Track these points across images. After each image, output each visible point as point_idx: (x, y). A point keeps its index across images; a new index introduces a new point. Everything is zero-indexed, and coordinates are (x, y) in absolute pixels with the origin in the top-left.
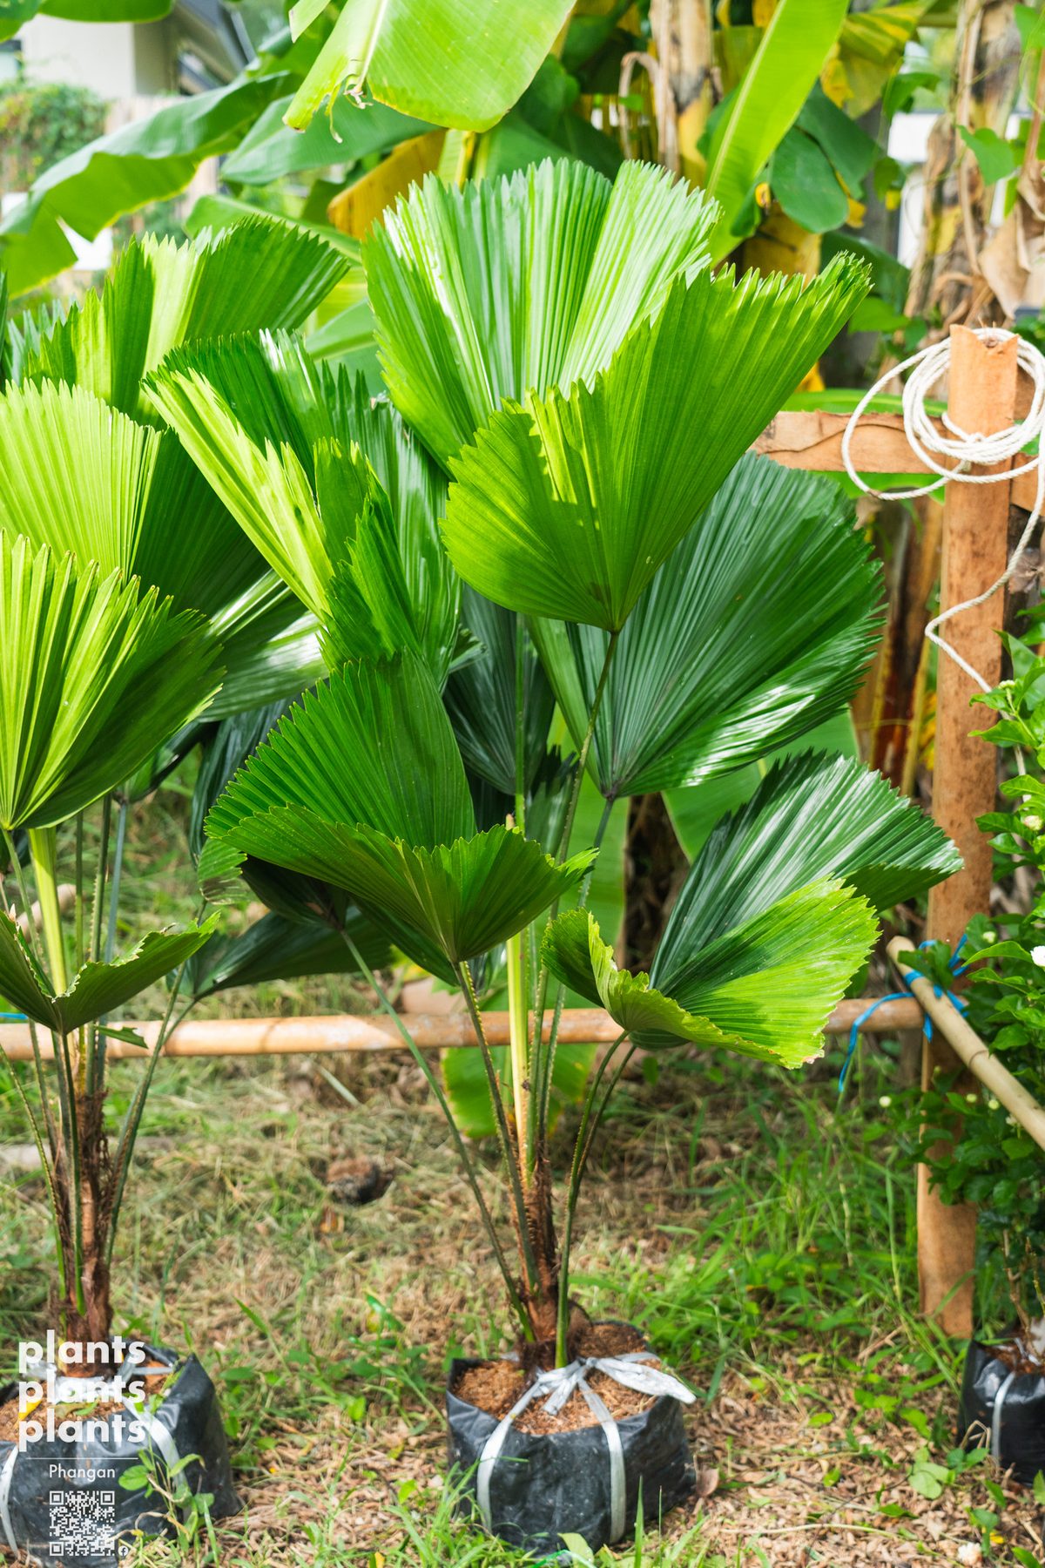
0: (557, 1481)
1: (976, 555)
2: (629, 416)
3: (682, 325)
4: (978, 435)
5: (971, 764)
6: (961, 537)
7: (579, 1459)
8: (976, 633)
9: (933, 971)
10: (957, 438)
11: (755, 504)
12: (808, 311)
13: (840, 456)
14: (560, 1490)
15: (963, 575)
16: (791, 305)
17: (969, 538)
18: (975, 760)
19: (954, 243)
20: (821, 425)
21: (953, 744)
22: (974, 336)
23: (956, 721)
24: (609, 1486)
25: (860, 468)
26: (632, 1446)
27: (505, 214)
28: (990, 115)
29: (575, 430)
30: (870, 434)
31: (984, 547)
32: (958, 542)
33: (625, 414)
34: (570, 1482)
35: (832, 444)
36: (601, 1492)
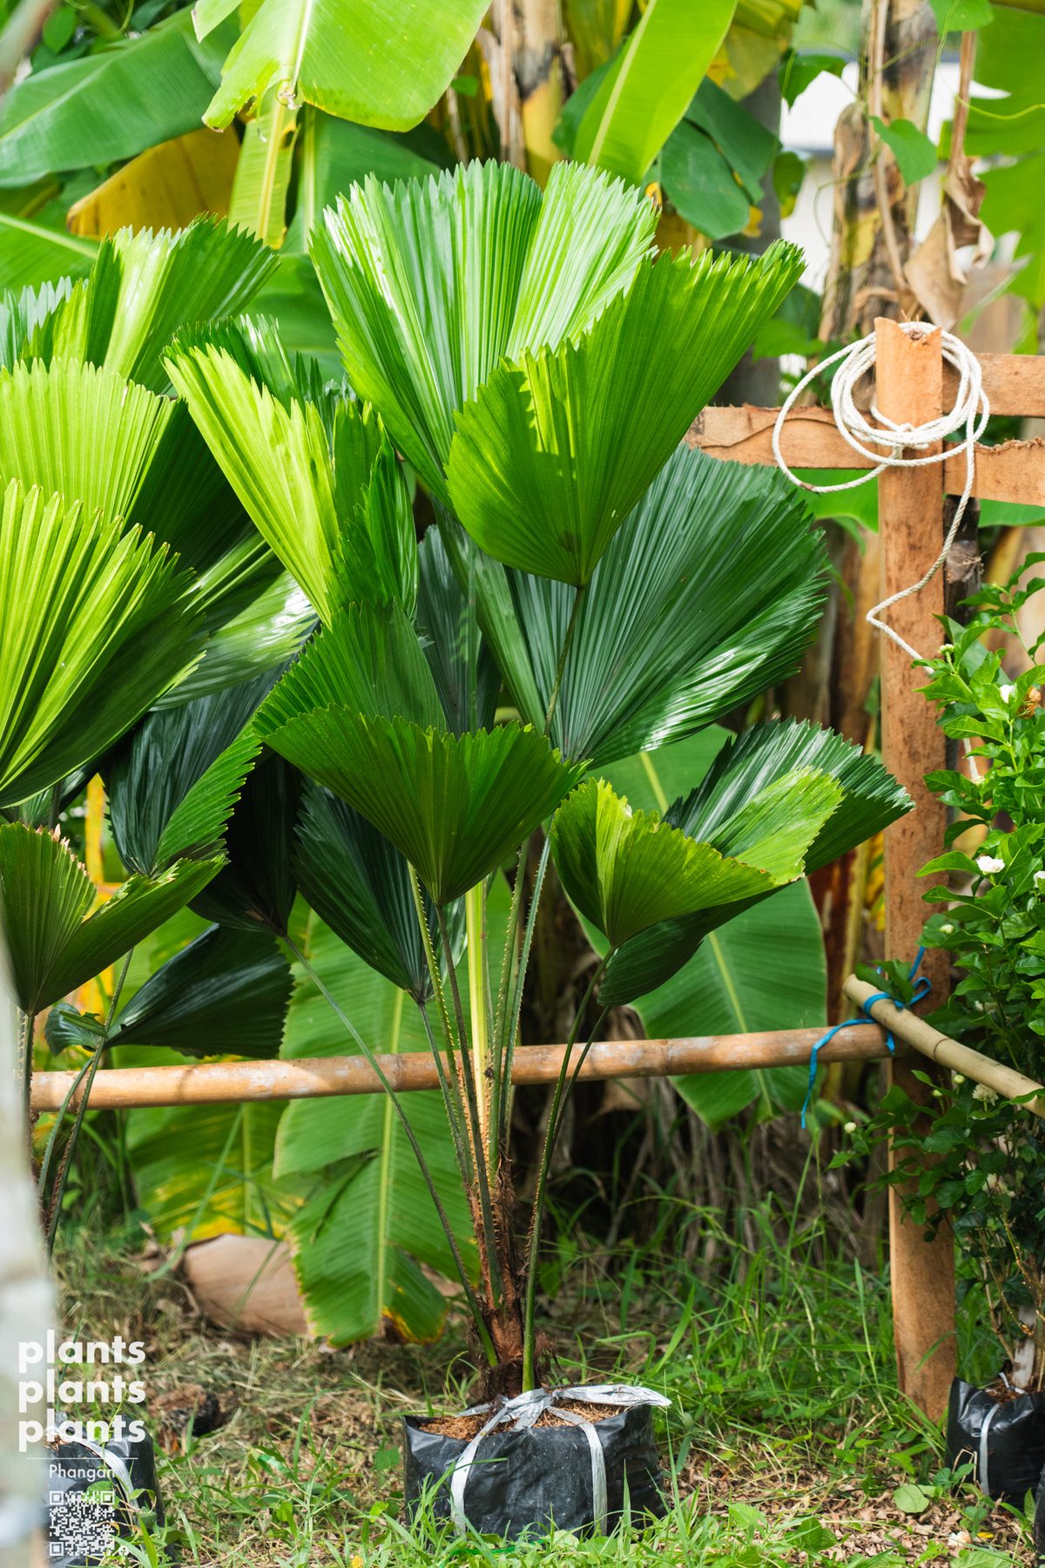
0: (538, 1479)
1: (912, 547)
2: (602, 376)
3: (647, 298)
4: (908, 425)
5: (920, 767)
6: (897, 529)
7: (559, 1455)
8: (917, 629)
9: (894, 986)
10: (887, 428)
11: (690, 495)
12: (754, 285)
13: (770, 451)
14: (540, 1491)
15: (900, 568)
16: (739, 279)
17: (904, 530)
19: (873, 253)
20: (750, 420)
21: (901, 746)
22: (898, 330)
23: (902, 722)
24: (591, 1485)
25: (792, 463)
26: (612, 1445)
27: (434, 212)
28: (906, 105)
29: (561, 383)
30: (798, 428)
31: (920, 539)
32: (894, 535)
33: (599, 373)
34: (551, 1479)
35: (762, 440)
36: (582, 1490)
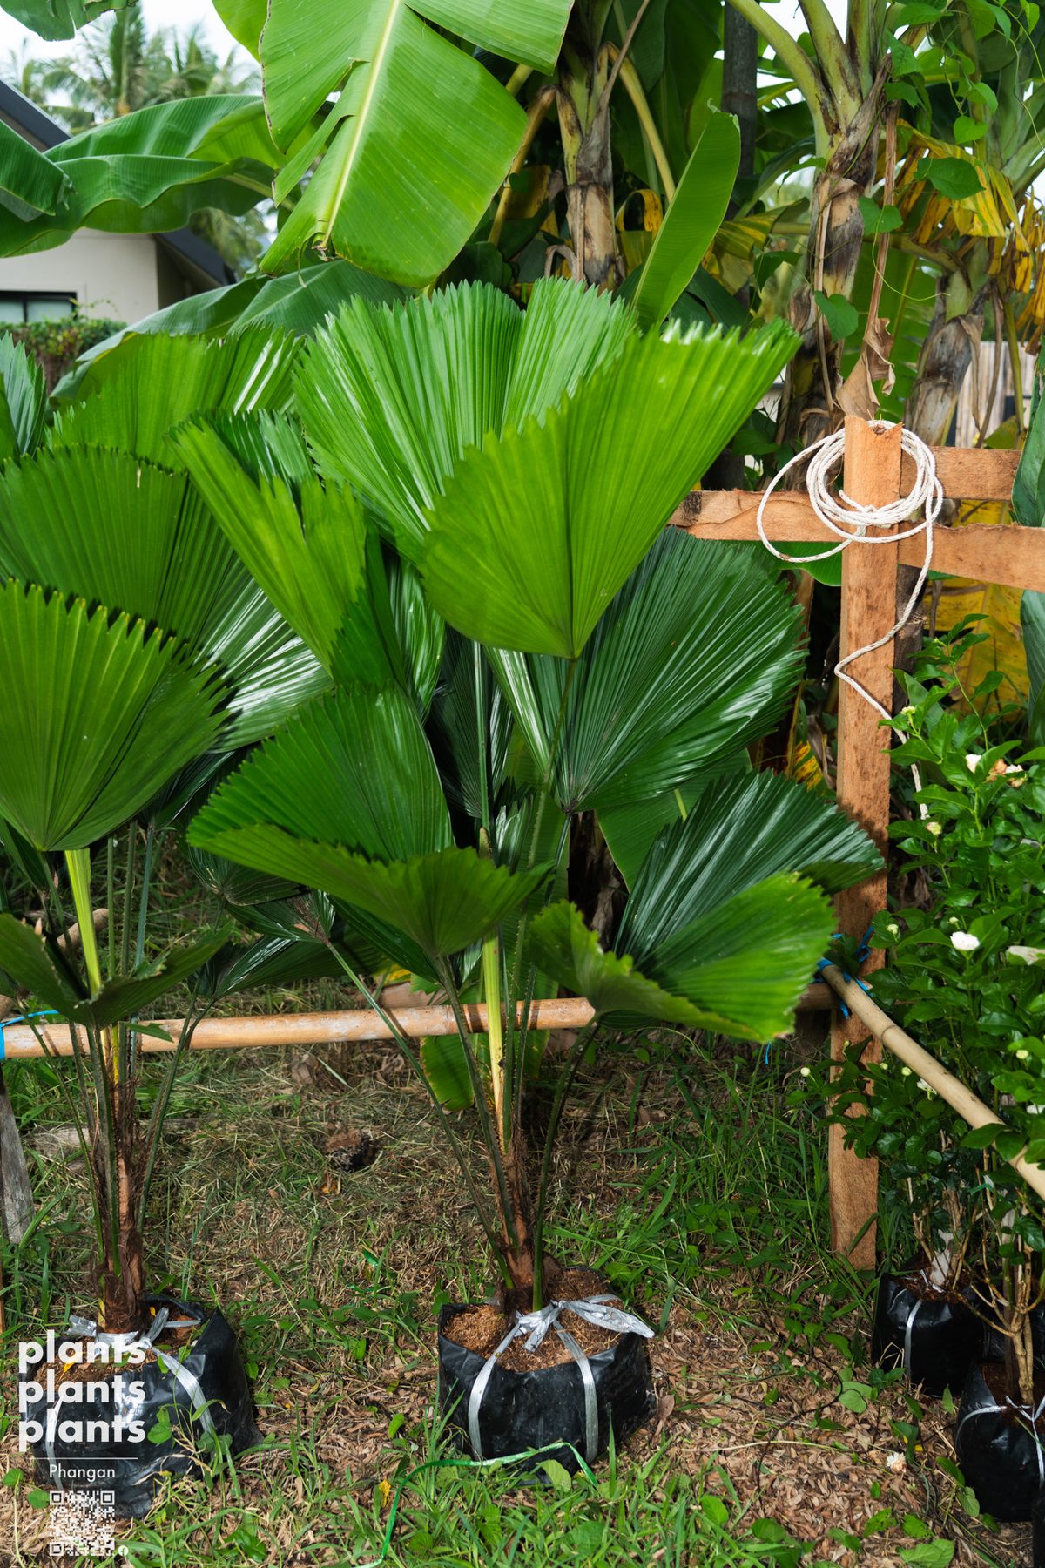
0: (539, 1413)
1: (870, 607)
4: (871, 506)
5: (869, 784)
6: (858, 593)
7: (558, 1392)
8: (872, 675)
9: (842, 959)
10: (854, 509)
11: (677, 570)
13: (755, 527)
15: (859, 625)
17: (864, 594)
18: (873, 780)
19: (812, 386)
20: (739, 501)
21: (854, 768)
22: (867, 425)
23: (856, 748)
24: (584, 1415)
25: (772, 537)
26: (603, 1378)
30: (778, 509)
31: (877, 601)
32: (856, 598)
34: (550, 1413)
35: (748, 518)
